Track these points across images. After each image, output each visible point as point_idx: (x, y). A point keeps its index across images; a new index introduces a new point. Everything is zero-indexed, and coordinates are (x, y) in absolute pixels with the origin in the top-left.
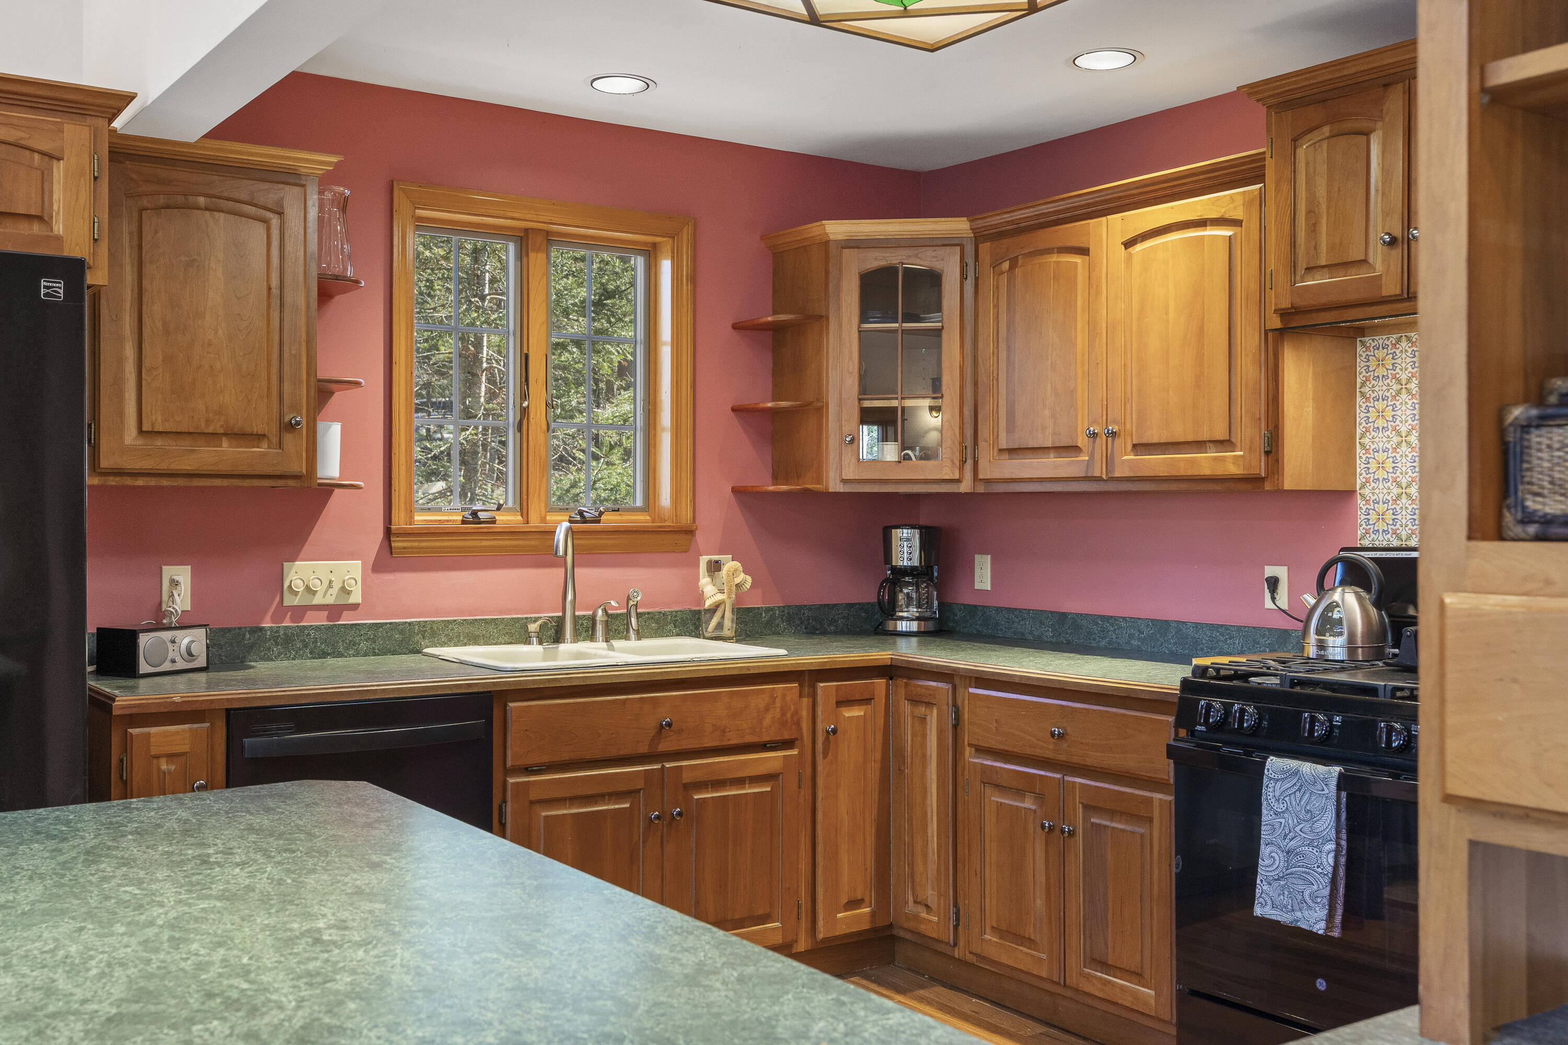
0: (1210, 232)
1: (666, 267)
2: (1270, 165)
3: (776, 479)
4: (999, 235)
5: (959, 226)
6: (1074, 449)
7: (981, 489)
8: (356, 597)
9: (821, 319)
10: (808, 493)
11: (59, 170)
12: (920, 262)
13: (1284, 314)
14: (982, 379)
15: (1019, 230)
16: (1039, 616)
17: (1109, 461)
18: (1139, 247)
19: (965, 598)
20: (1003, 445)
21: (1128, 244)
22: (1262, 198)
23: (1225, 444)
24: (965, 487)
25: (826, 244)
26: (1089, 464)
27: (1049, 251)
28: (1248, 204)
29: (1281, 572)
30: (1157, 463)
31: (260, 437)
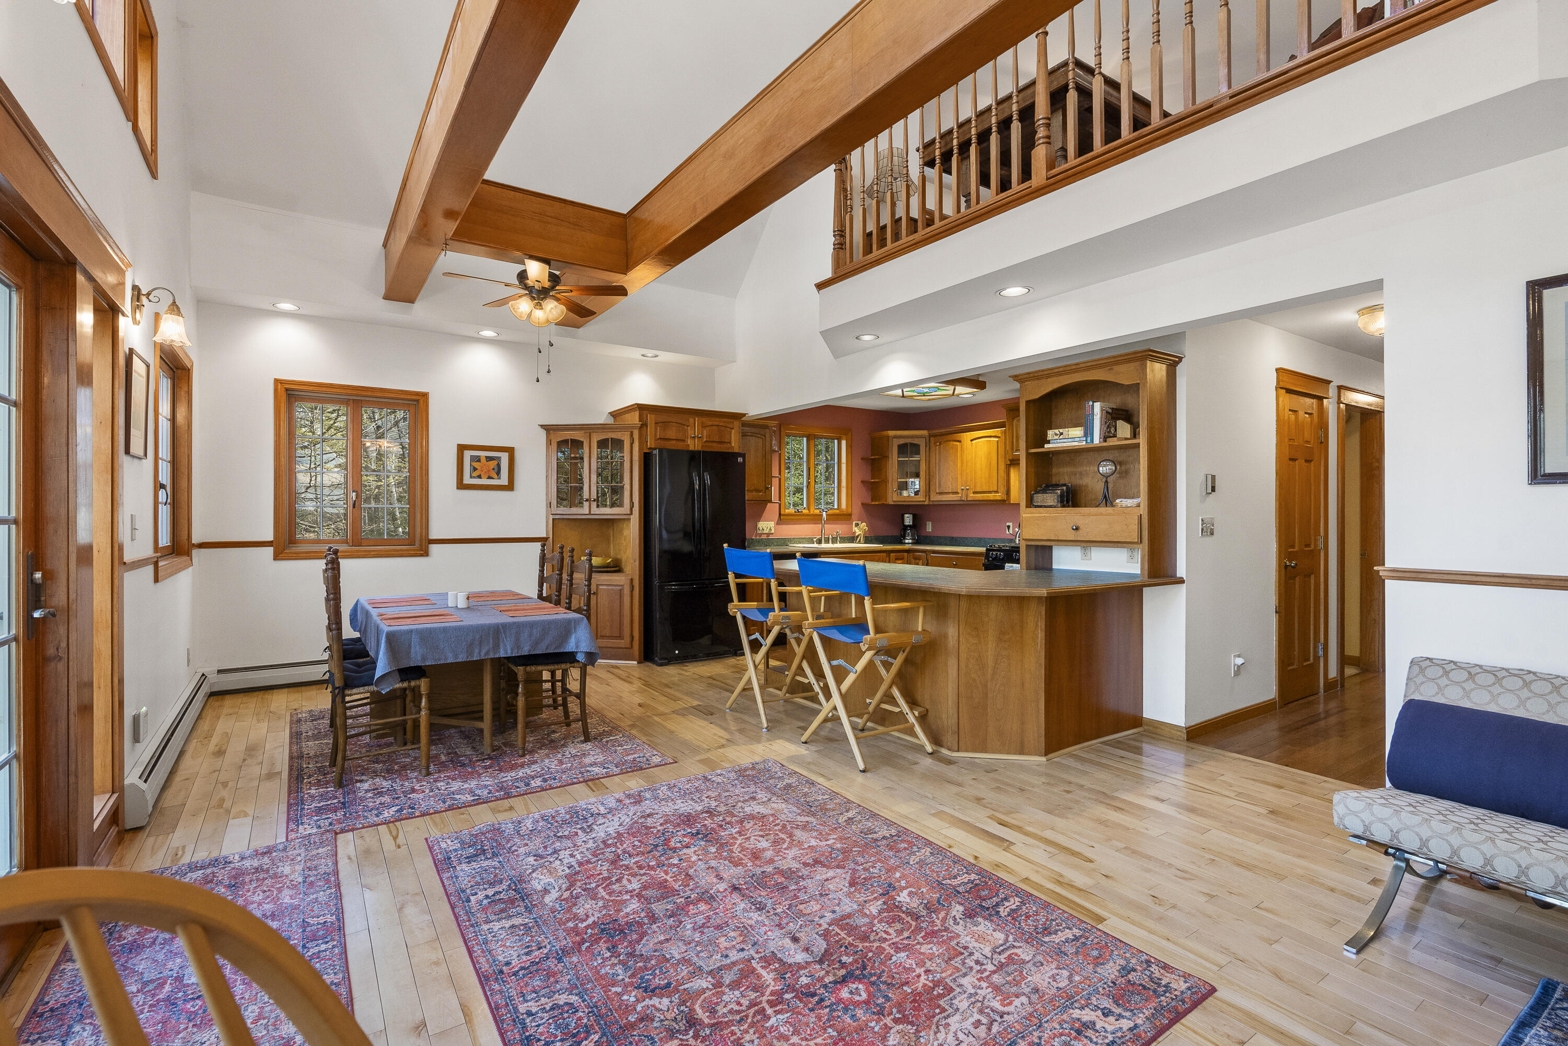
0: (992, 439)
1: (844, 443)
2: (1007, 424)
3: (872, 500)
4: (935, 436)
5: (925, 433)
6: (957, 493)
7: (931, 503)
8: (773, 532)
9: (887, 457)
10: (883, 505)
11: (733, 431)
12: (916, 441)
13: (1011, 461)
14: (932, 474)
15: (942, 435)
16: (946, 538)
17: (967, 496)
18: (975, 442)
19: (923, 534)
20: (938, 492)
21: (972, 440)
22: (1005, 432)
23: (997, 492)
24: (926, 503)
25: (888, 437)
26: (961, 497)
27: (950, 441)
28: (1002, 433)
29: (1011, 524)
30: (979, 497)
31: (761, 491)
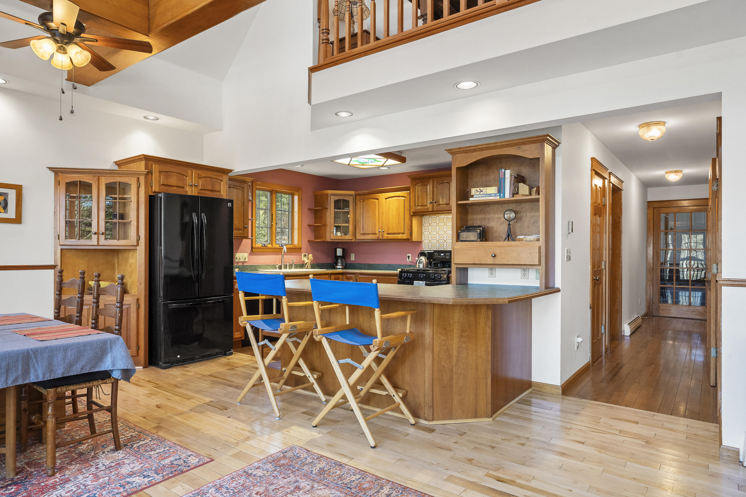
0: (400, 198)
1: (296, 198)
2: (411, 188)
3: (315, 238)
4: (360, 195)
5: (352, 192)
6: (376, 234)
7: (356, 241)
8: (247, 260)
9: (326, 209)
10: (324, 242)
11: (222, 183)
12: (346, 198)
13: (413, 213)
14: (357, 220)
15: (364, 194)
16: (365, 265)
17: (383, 236)
18: (388, 199)
19: (348, 262)
20: (361, 233)
21: (386, 199)
22: (410, 193)
23: (403, 233)
24: (353, 241)
25: (327, 195)
26: (378, 237)
27: (371, 199)
28: (407, 194)
29: (410, 255)
30: (391, 236)
31: (240, 230)
